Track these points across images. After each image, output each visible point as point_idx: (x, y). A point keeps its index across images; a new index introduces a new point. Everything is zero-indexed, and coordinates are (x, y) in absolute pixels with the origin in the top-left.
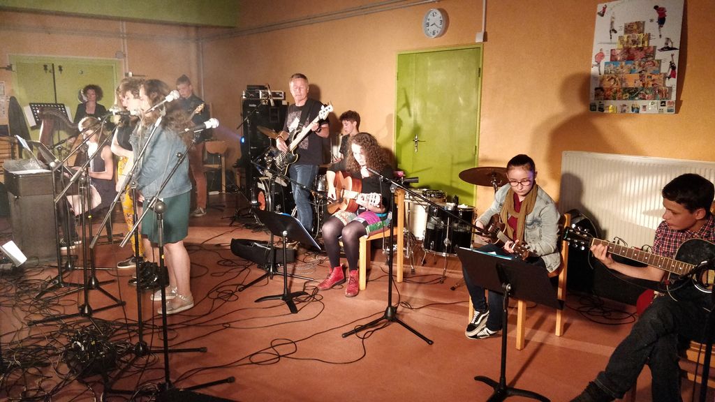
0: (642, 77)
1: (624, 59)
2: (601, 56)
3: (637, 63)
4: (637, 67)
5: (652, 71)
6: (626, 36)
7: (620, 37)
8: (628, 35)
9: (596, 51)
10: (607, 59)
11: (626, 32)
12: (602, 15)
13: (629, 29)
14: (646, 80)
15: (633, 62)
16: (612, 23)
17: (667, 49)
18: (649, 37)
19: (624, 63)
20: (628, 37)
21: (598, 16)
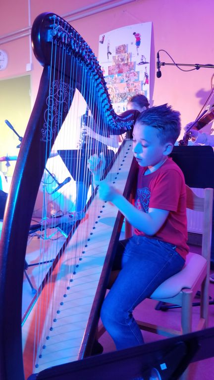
0: (128, 85)
1: (116, 73)
3: (124, 74)
4: (125, 78)
5: (134, 80)
6: (117, 56)
7: (114, 57)
8: (119, 55)
11: (117, 53)
13: (118, 51)
14: (131, 87)
15: (122, 74)
17: (142, 63)
18: (130, 55)
19: (116, 75)
20: (118, 56)
21: (100, 44)
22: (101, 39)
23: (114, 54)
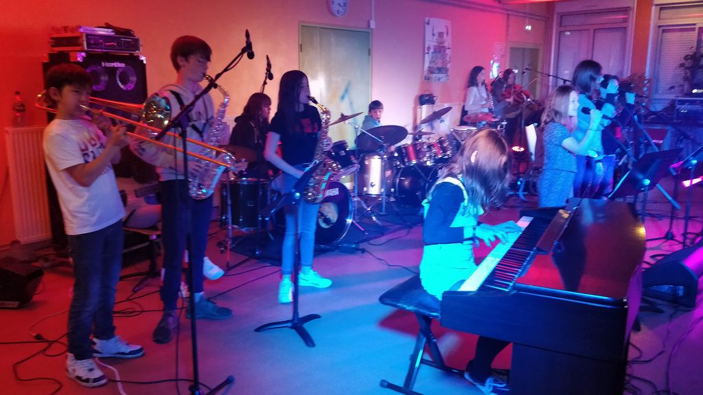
1: (438, 52)
2: (429, 48)
6: (439, 39)
7: (437, 39)
9: (427, 46)
10: (431, 51)
12: (428, 24)
16: (433, 30)
17: (449, 48)
18: (445, 41)
21: (426, 25)
22: (426, 21)
23: (436, 37)
